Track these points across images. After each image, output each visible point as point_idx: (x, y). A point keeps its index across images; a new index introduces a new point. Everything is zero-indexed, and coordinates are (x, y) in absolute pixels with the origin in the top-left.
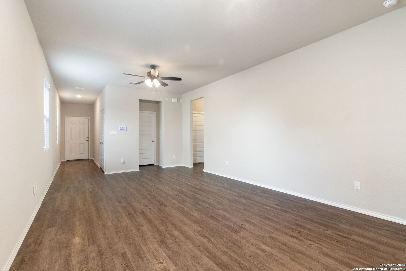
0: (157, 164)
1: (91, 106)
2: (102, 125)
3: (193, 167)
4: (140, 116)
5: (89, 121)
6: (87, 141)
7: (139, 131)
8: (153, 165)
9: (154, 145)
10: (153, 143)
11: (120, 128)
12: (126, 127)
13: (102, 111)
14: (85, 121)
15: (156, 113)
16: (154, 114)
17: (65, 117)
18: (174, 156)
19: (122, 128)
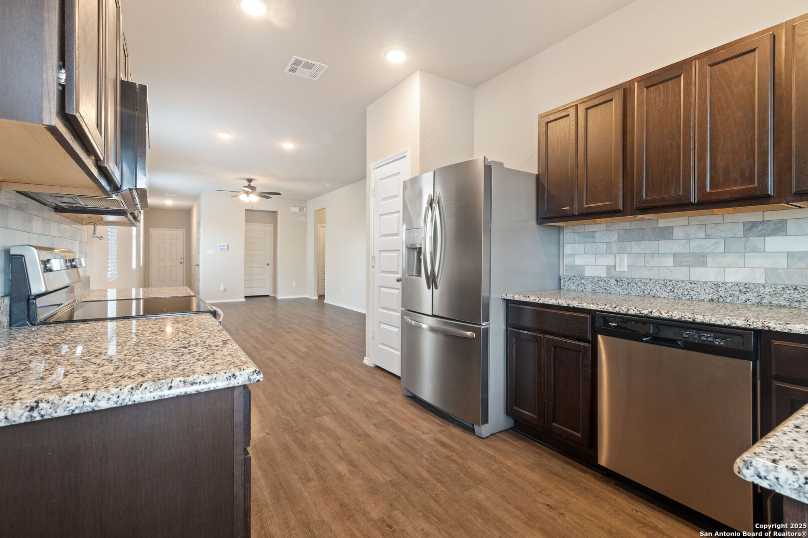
0: (273, 295)
1: (188, 212)
2: (198, 242)
3: (317, 298)
4: (246, 231)
5: (184, 235)
6: (181, 263)
7: (246, 250)
8: (268, 296)
9: (269, 270)
10: (268, 266)
11: (220, 246)
12: (228, 245)
13: (199, 223)
14: (180, 233)
15: (272, 225)
16: (270, 227)
17: (150, 229)
18: (294, 284)
19: (223, 246)
